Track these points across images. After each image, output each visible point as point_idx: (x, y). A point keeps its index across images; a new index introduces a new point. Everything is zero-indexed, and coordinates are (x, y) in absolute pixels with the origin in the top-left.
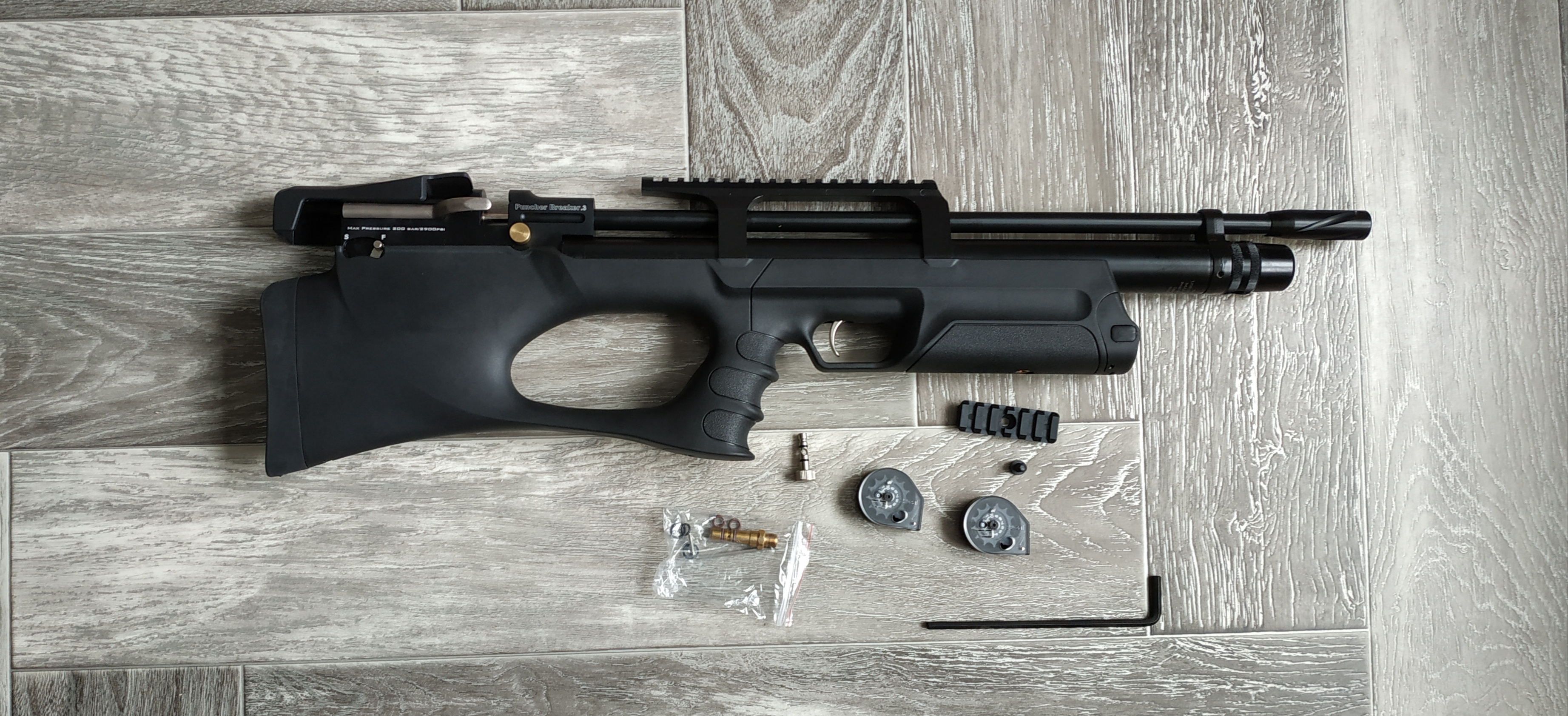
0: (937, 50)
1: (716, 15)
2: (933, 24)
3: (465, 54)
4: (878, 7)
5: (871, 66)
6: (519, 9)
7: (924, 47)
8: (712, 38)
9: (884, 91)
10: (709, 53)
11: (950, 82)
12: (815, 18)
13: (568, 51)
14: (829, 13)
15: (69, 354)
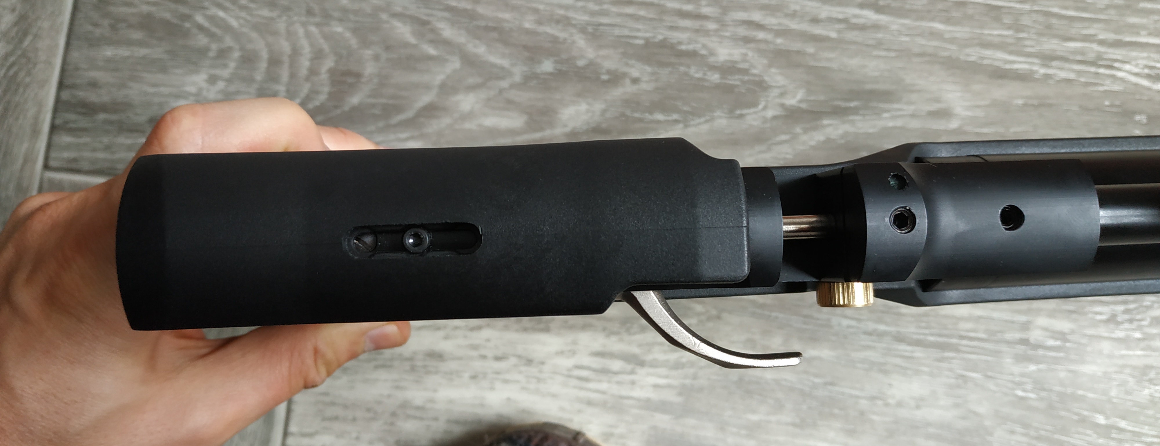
15: (414, 78)
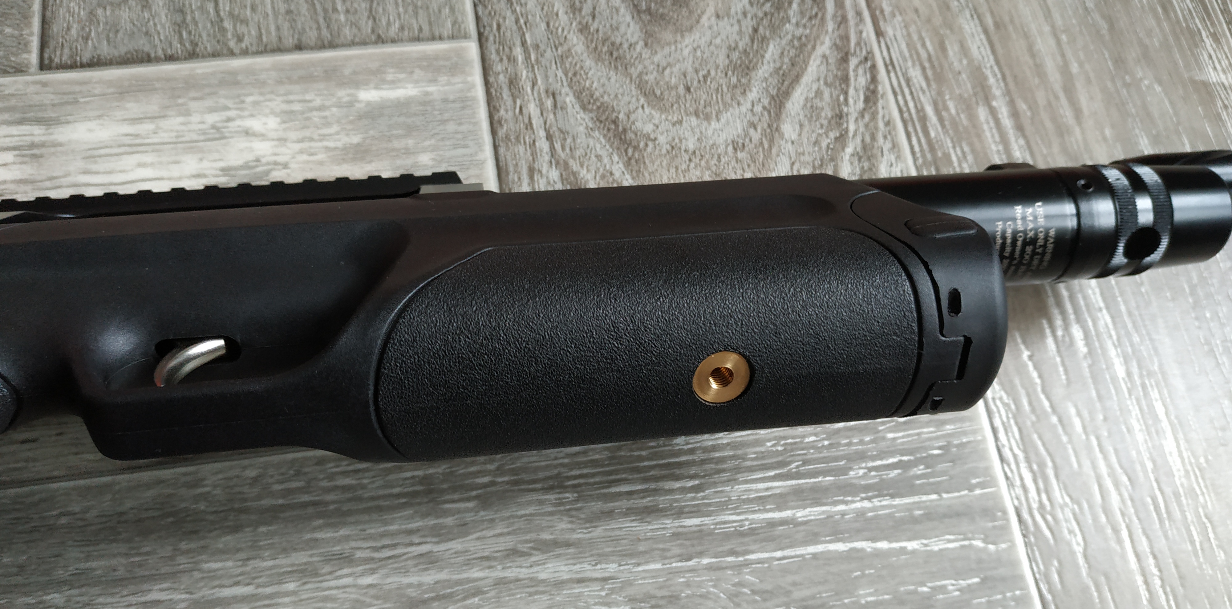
0: (940, 78)
1: (537, 47)
2: (921, 38)
3: (43, 145)
4: (823, 19)
5: (833, 109)
6: (157, 60)
7: (916, 74)
8: (534, 84)
9: (865, 147)
10: (532, 109)
11: (975, 126)
12: (718, 41)
13: (255, 124)
14: (740, 32)
